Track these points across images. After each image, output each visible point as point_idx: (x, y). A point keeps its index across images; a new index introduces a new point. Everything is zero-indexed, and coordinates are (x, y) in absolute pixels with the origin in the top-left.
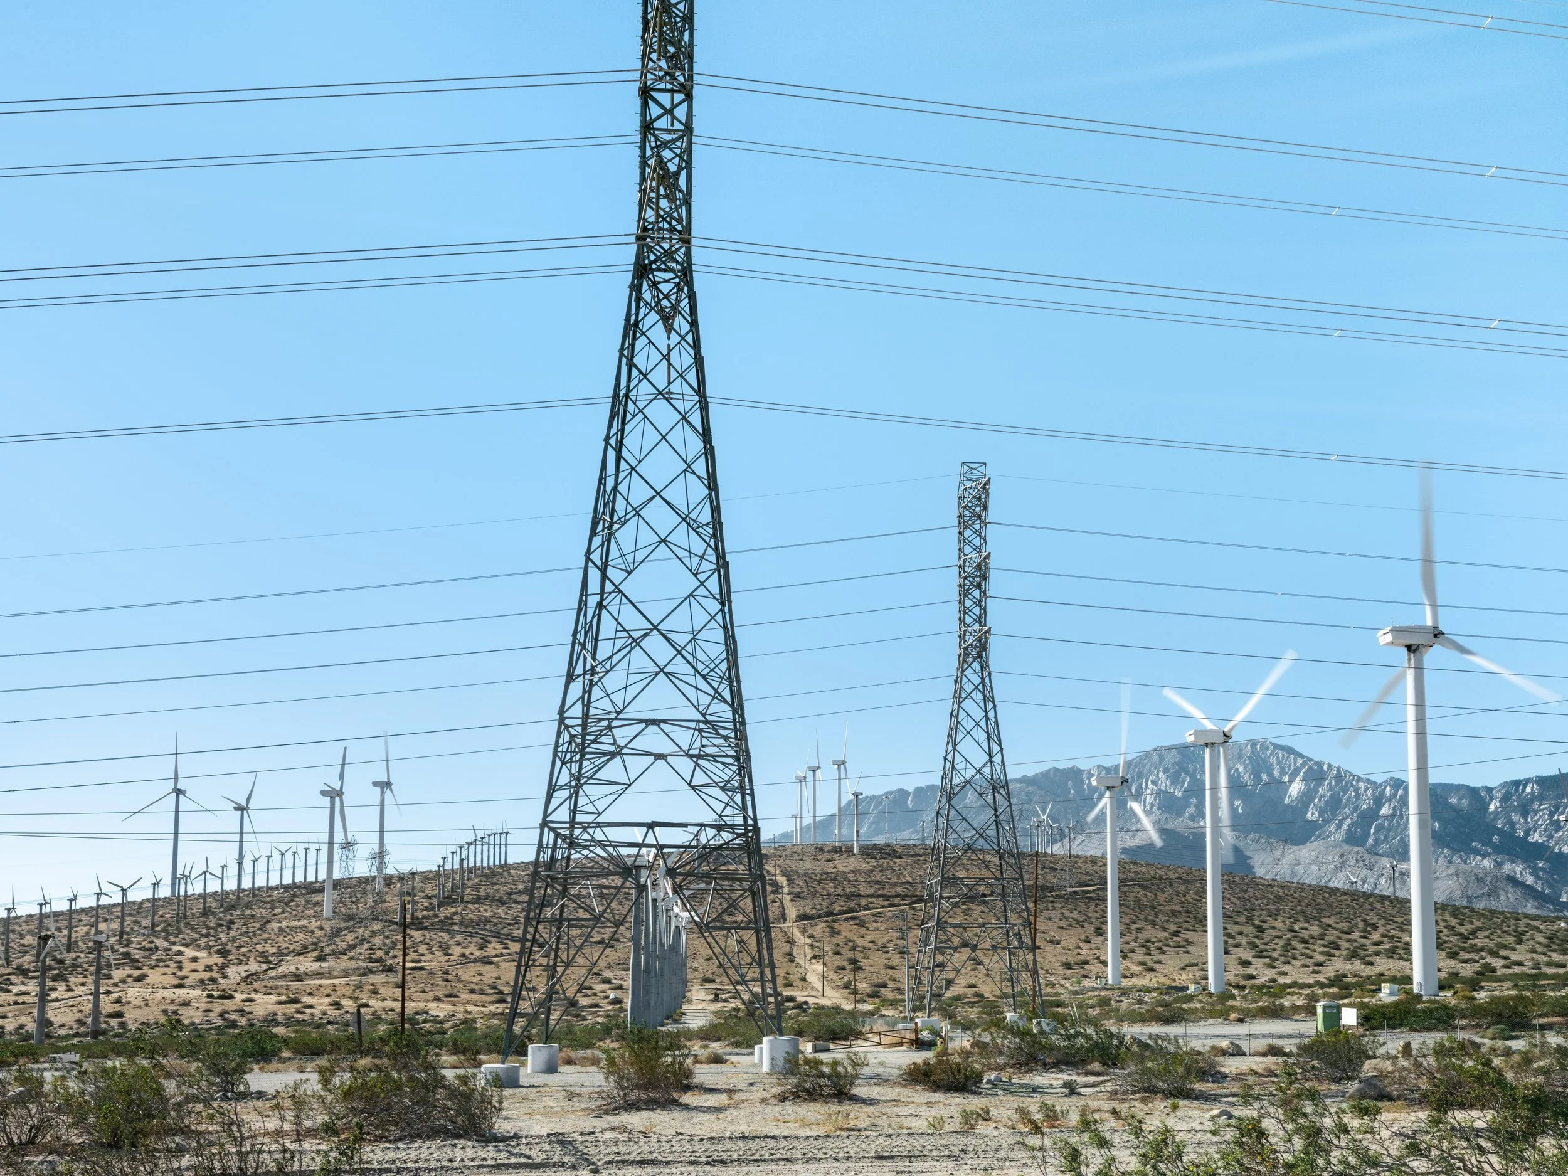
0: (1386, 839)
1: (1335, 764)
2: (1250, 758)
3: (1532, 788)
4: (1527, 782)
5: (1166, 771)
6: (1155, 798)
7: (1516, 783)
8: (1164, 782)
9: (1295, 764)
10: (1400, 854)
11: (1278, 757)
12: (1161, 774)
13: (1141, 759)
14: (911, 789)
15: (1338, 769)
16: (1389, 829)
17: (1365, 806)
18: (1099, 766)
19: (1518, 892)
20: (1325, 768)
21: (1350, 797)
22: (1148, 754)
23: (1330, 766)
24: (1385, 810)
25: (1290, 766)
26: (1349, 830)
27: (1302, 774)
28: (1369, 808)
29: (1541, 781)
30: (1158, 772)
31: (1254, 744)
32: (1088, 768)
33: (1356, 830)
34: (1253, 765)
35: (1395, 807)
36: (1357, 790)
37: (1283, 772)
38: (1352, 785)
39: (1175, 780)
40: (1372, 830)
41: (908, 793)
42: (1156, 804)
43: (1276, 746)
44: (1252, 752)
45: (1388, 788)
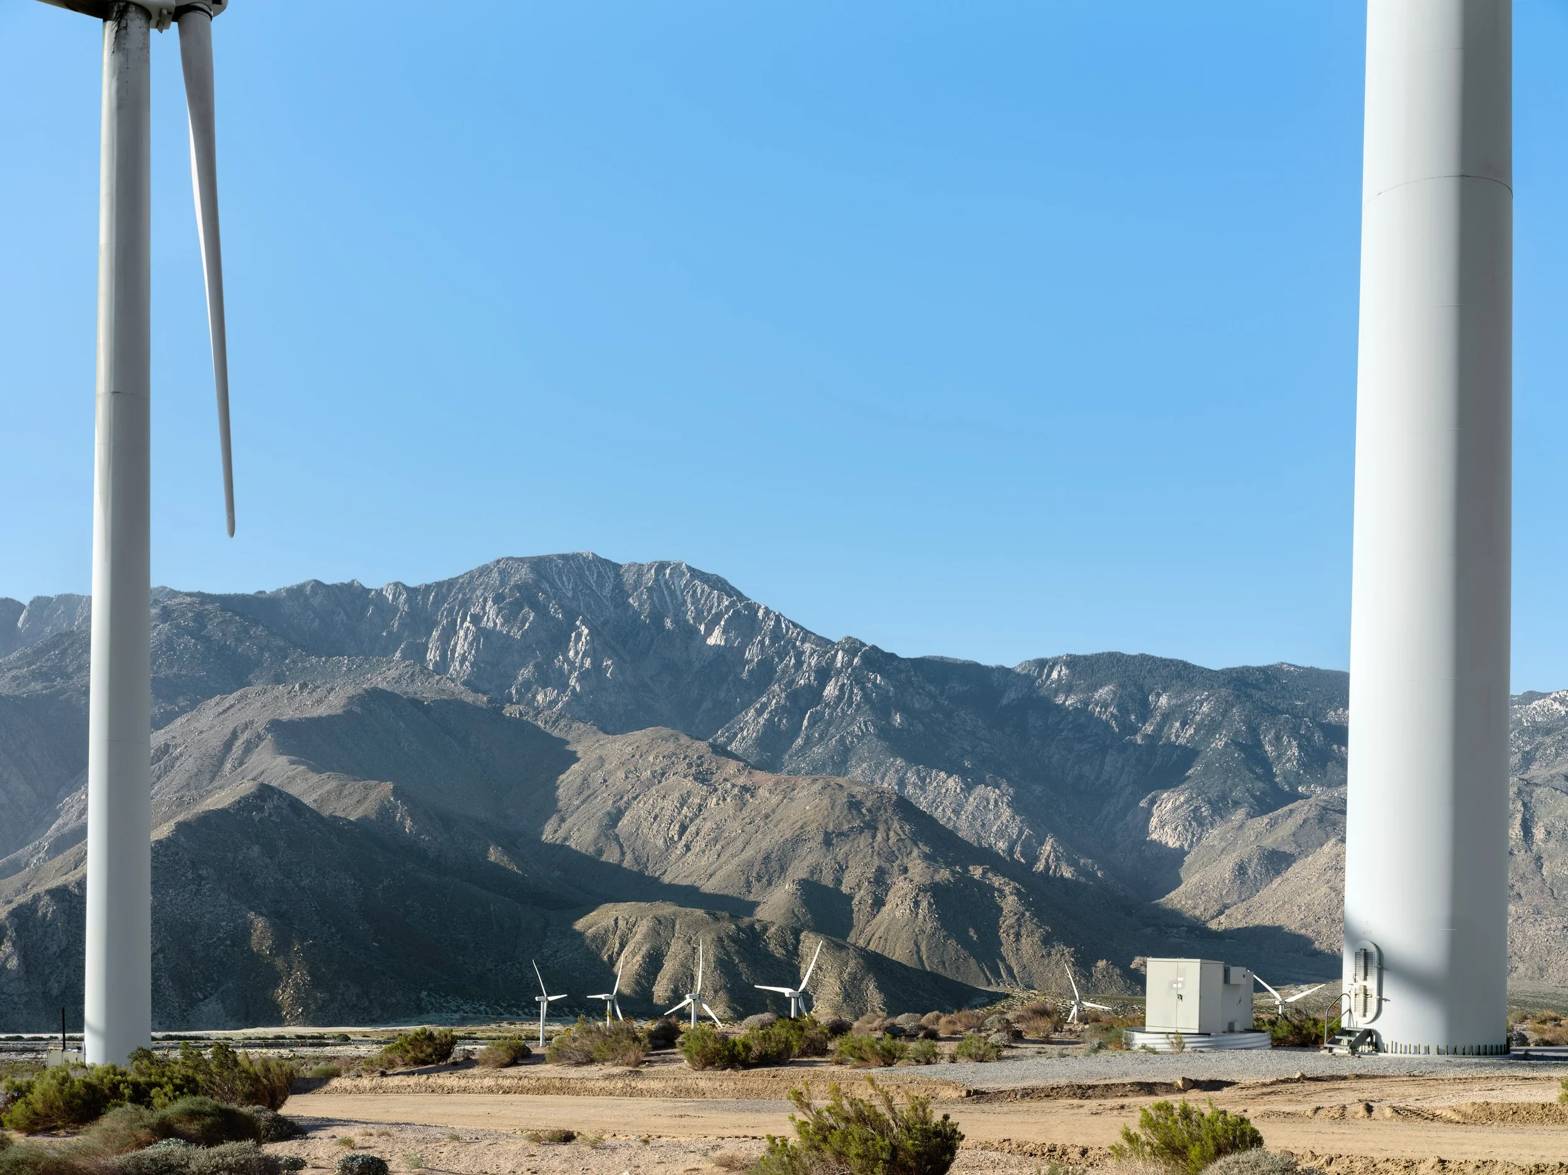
0: (821, 738)
1: (776, 608)
2: (649, 590)
3: (1060, 672)
4: (1055, 662)
5: (499, 598)
6: (471, 644)
7: (1041, 663)
8: (492, 618)
9: (719, 605)
10: (834, 763)
11: (695, 592)
12: (490, 603)
13: (472, 577)
14: (26, 601)
15: (778, 619)
16: (829, 723)
17: (802, 682)
18: (396, 584)
19: (907, 828)
20: (761, 614)
21: (787, 666)
22: (484, 571)
23: (767, 612)
24: (830, 690)
25: (711, 608)
26: (770, 721)
27: (722, 623)
28: (808, 686)
29: (1073, 662)
30: (485, 600)
31: (662, 566)
32: (378, 587)
33: (780, 720)
34: (653, 604)
35: (844, 685)
36: (799, 654)
37: (699, 616)
38: (794, 646)
39: (511, 614)
40: (805, 723)
41: (21, 607)
42: (471, 658)
43: (695, 573)
44: (656, 580)
45: (840, 654)
